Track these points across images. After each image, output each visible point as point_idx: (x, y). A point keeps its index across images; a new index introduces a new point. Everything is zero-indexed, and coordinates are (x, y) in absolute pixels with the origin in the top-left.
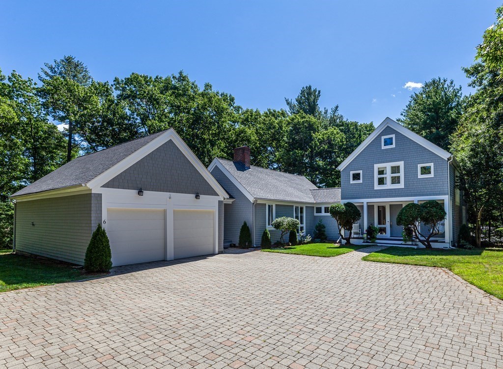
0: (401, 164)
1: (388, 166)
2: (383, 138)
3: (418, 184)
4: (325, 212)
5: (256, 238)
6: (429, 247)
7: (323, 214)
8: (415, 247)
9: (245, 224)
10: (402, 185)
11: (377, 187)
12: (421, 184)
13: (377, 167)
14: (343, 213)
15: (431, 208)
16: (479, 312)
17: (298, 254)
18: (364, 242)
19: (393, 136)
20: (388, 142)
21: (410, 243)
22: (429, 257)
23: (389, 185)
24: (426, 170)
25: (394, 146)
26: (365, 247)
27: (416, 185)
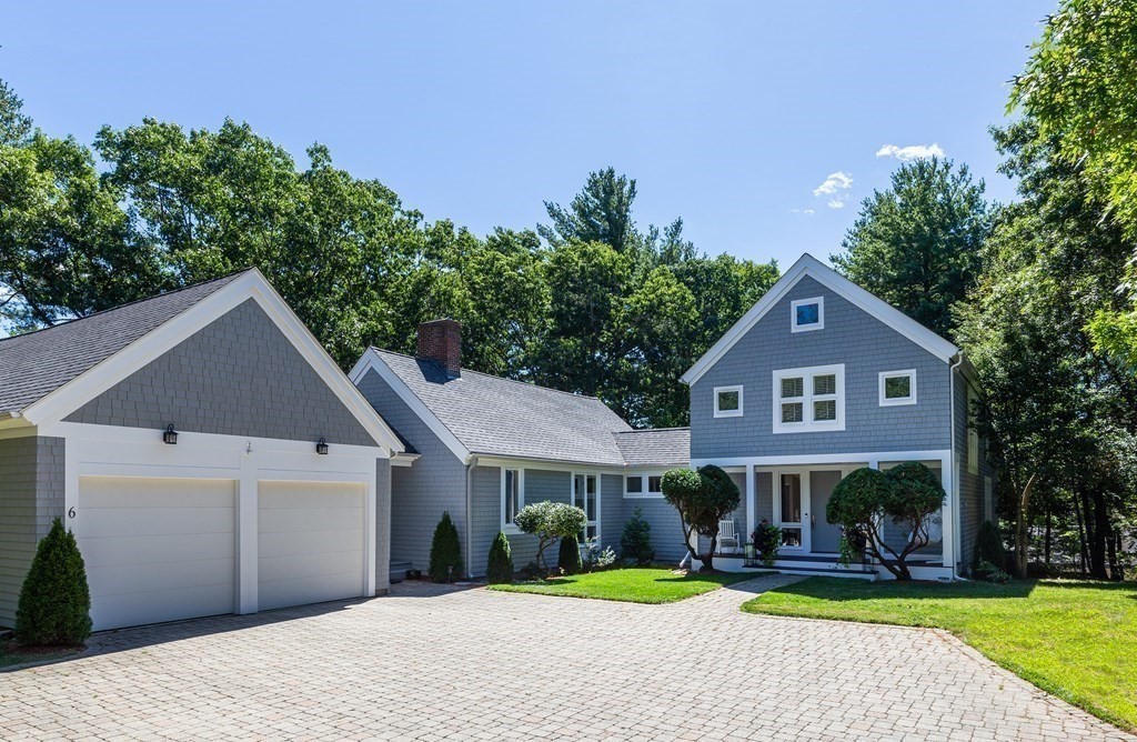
0: (838, 371)
1: (808, 374)
2: (795, 304)
3: (879, 422)
4: (651, 490)
5: (474, 554)
6: (904, 576)
7: (645, 494)
8: (872, 577)
9: (446, 519)
10: (839, 424)
11: (779, 427)
12: (885, 422)
13: (779, 376)
14: (695, 492)
15: (910, 479)
16: (1020, 735)
17: (581, 597)
18: (746, 566)
19: (820, 301)
20: (808, 315)
21: (859, 567)
22: (904, 602)
23: (809, 424)
24: (897, 388)
25: (820, 325)
26: (750, 579)
27: (873, 422)
